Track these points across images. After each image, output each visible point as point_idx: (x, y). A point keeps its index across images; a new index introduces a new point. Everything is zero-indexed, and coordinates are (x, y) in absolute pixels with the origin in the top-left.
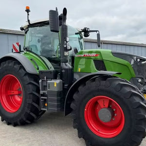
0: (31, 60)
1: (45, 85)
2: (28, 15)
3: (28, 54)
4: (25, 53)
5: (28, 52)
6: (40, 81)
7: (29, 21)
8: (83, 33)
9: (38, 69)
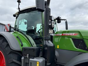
0: (17, 37)
1: (28, 62)
2: (19, 4)
3: (16, 33)
4: (14, 32)
5: (16, 32)
6: (23, 58)
7: (19, 8)
8: (56, 21)
9: (22, 45)
